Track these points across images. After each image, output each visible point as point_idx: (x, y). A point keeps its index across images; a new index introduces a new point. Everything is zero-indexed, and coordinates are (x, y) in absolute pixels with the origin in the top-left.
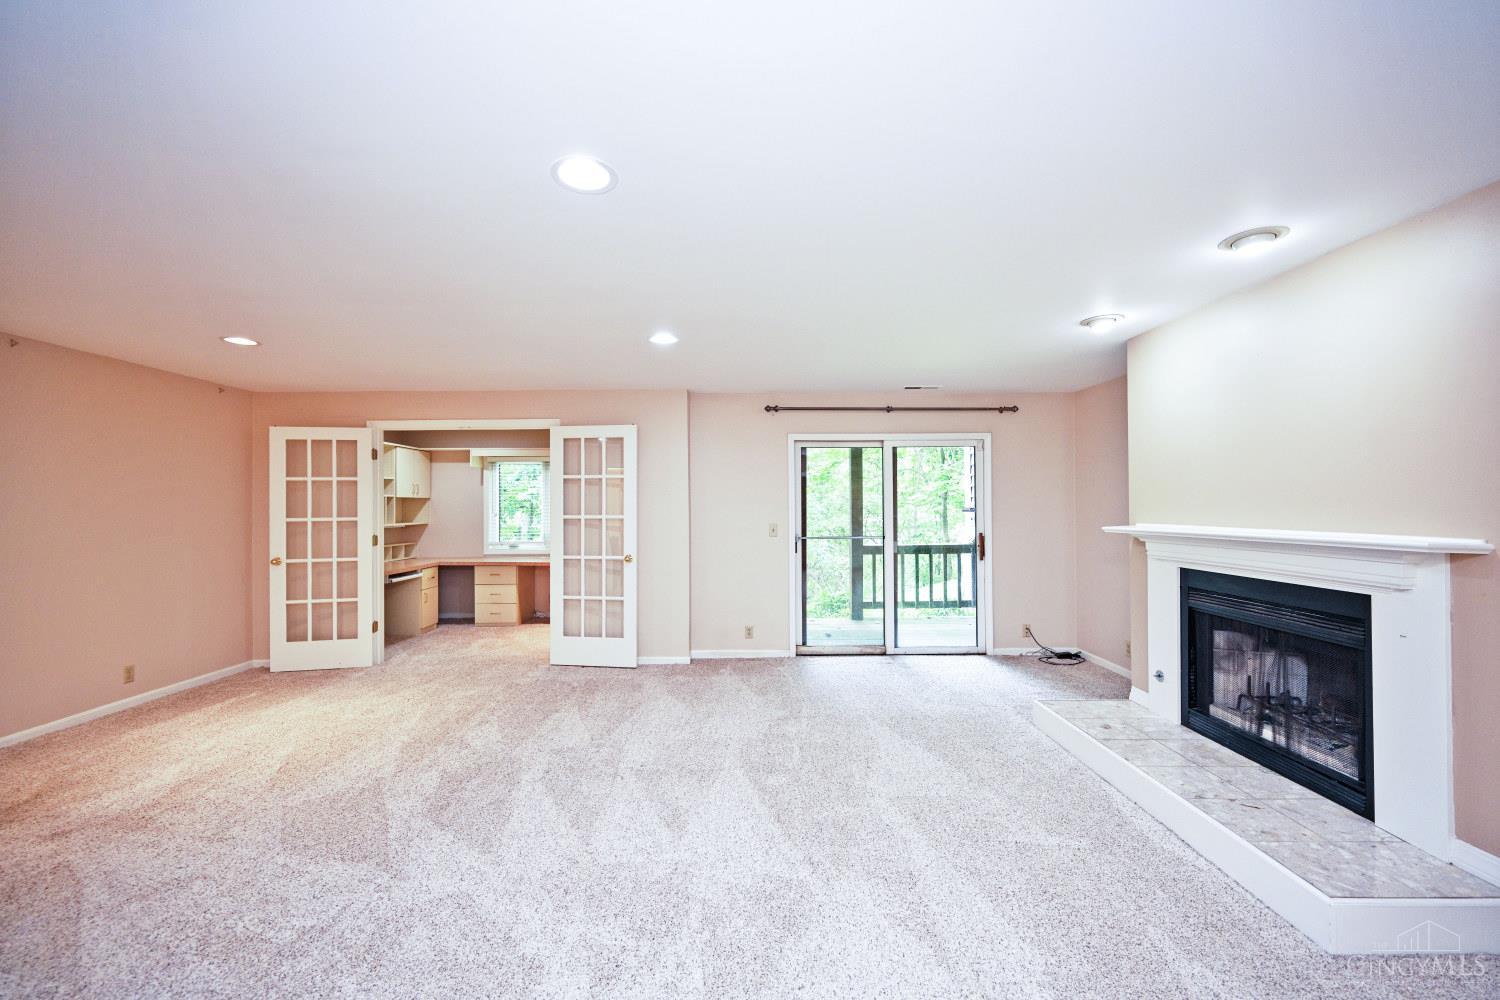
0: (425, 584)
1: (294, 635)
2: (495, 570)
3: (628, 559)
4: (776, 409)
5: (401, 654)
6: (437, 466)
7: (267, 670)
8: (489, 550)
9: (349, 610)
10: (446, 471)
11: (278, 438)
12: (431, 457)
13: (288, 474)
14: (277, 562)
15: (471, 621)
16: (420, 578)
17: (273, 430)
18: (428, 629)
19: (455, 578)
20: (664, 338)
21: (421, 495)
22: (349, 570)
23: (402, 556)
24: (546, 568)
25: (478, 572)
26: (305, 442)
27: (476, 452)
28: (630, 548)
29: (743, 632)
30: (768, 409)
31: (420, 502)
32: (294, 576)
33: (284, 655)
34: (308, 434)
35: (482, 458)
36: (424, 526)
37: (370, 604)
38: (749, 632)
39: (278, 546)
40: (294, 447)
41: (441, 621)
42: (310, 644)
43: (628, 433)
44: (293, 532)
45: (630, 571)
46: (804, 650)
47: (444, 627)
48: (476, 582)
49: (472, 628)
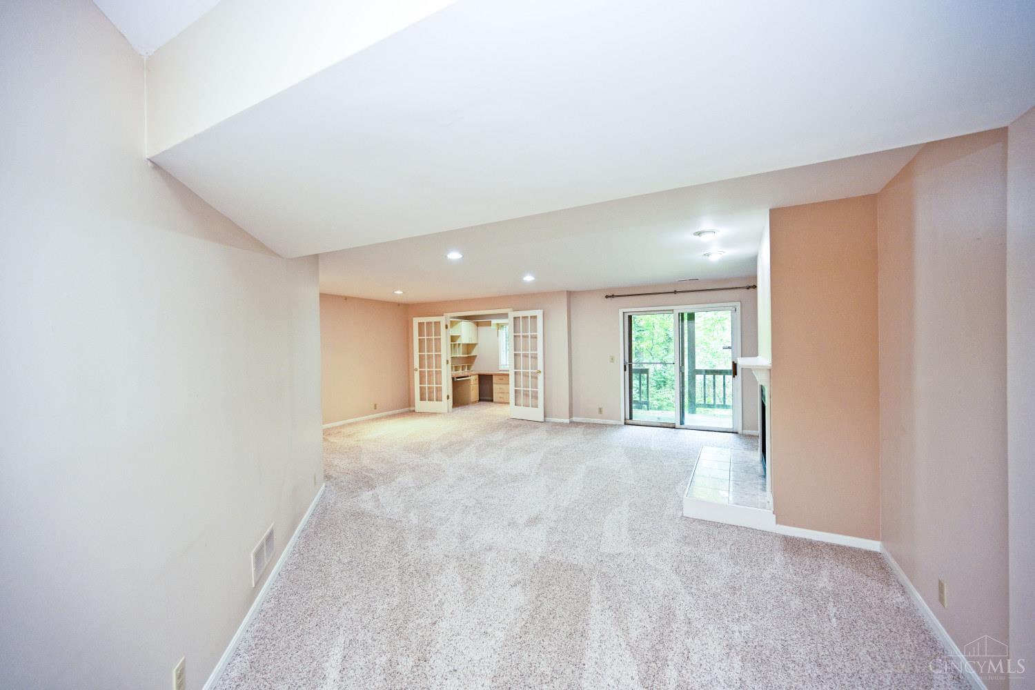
0: (472, 382)
1: (422, 399)
2: (501, 377)
3: (540, 372)
4: (613, 296)
5: (460, 411)
6: (479, 328)
7: (414, 411)
8: (502, 368)
9: (439, 390)
10: (483, 330)
11: (416, 321)
12: (478, 324)
13: (419, 336)
14: (416, 370)
15: (492, 401)
16: (469, 380)
17: (414, 319)
18: (475, 402)
19: (486, 381)
20: (529, 278)
21: (473, 342)
22: (439, 373)
23: (466, 370)
24: (508, 375)
25: (495, 379)
26: (424, 323)
27: (494, 322)
28: (540, 367)
29: (598, 411)
30: (607, 297)
31: (473, 346)
32: (422, 374)
33: (420, 405)
34: (425, 320)
35: (498, 324)
36: (475, 356)
37: (447, 388)
38: (600, 410)
39: (416, 364)
40: (421, 324)
41: (480, 400)
42: (427, 403)
43: (539, 313)
44: (421, 358)
45: (540, 377)
46: (630, 422)
47: (482, 402)
48: (494, 381)
49: (491, 403)
